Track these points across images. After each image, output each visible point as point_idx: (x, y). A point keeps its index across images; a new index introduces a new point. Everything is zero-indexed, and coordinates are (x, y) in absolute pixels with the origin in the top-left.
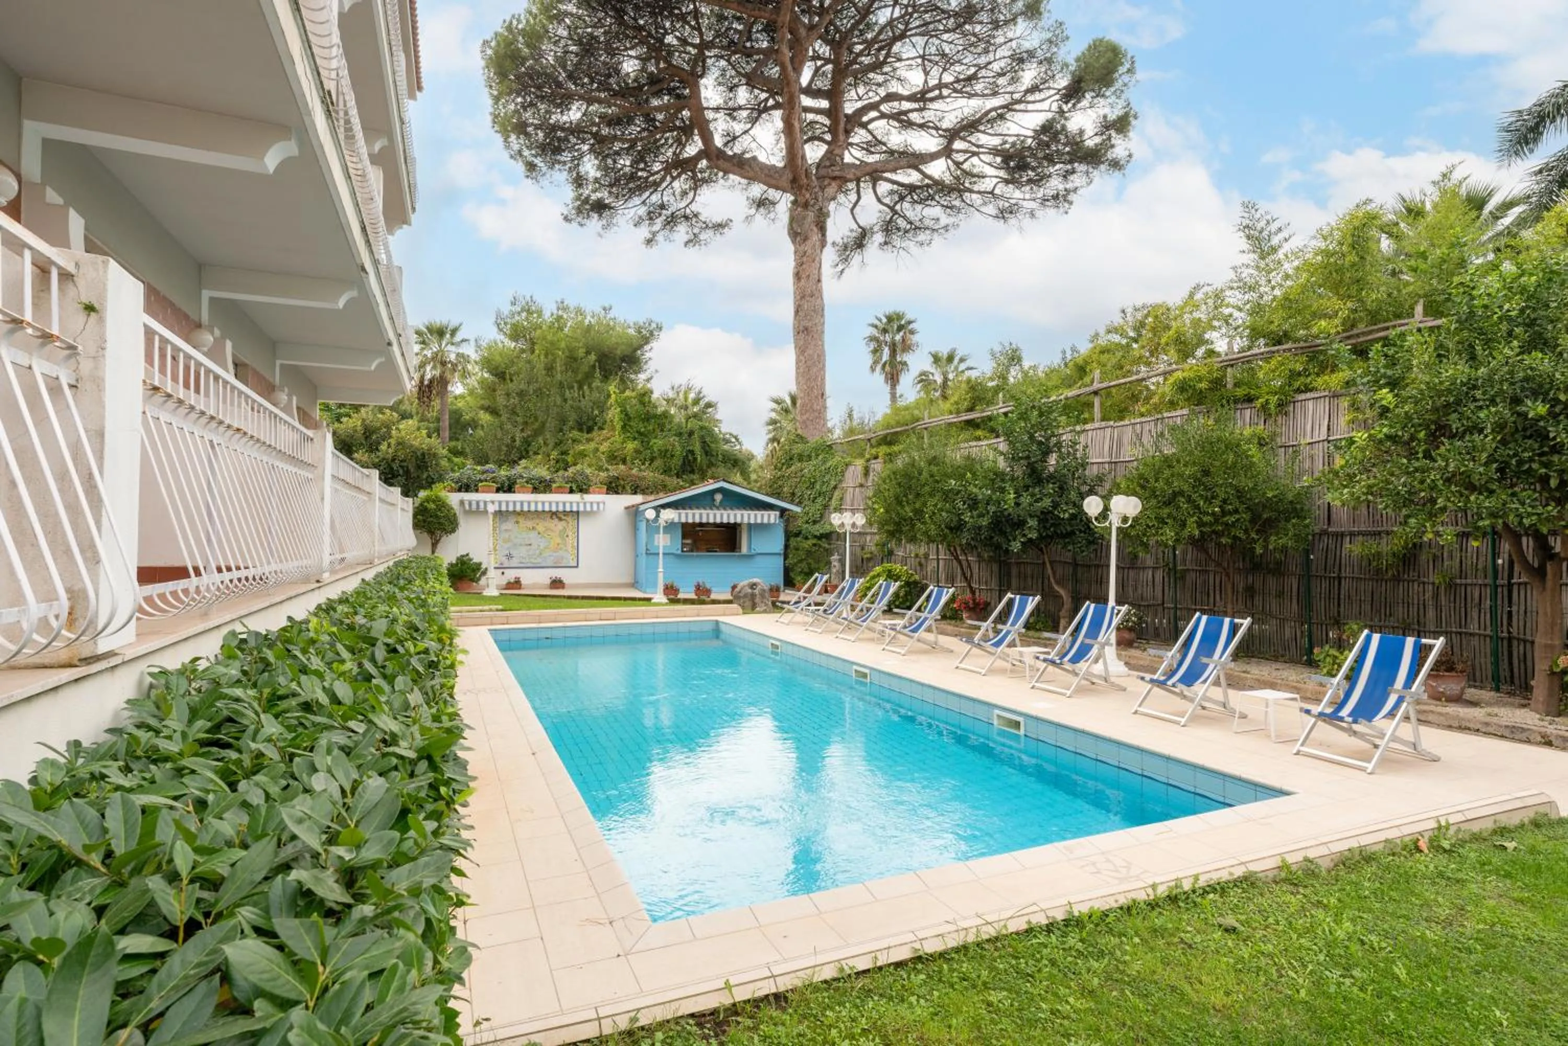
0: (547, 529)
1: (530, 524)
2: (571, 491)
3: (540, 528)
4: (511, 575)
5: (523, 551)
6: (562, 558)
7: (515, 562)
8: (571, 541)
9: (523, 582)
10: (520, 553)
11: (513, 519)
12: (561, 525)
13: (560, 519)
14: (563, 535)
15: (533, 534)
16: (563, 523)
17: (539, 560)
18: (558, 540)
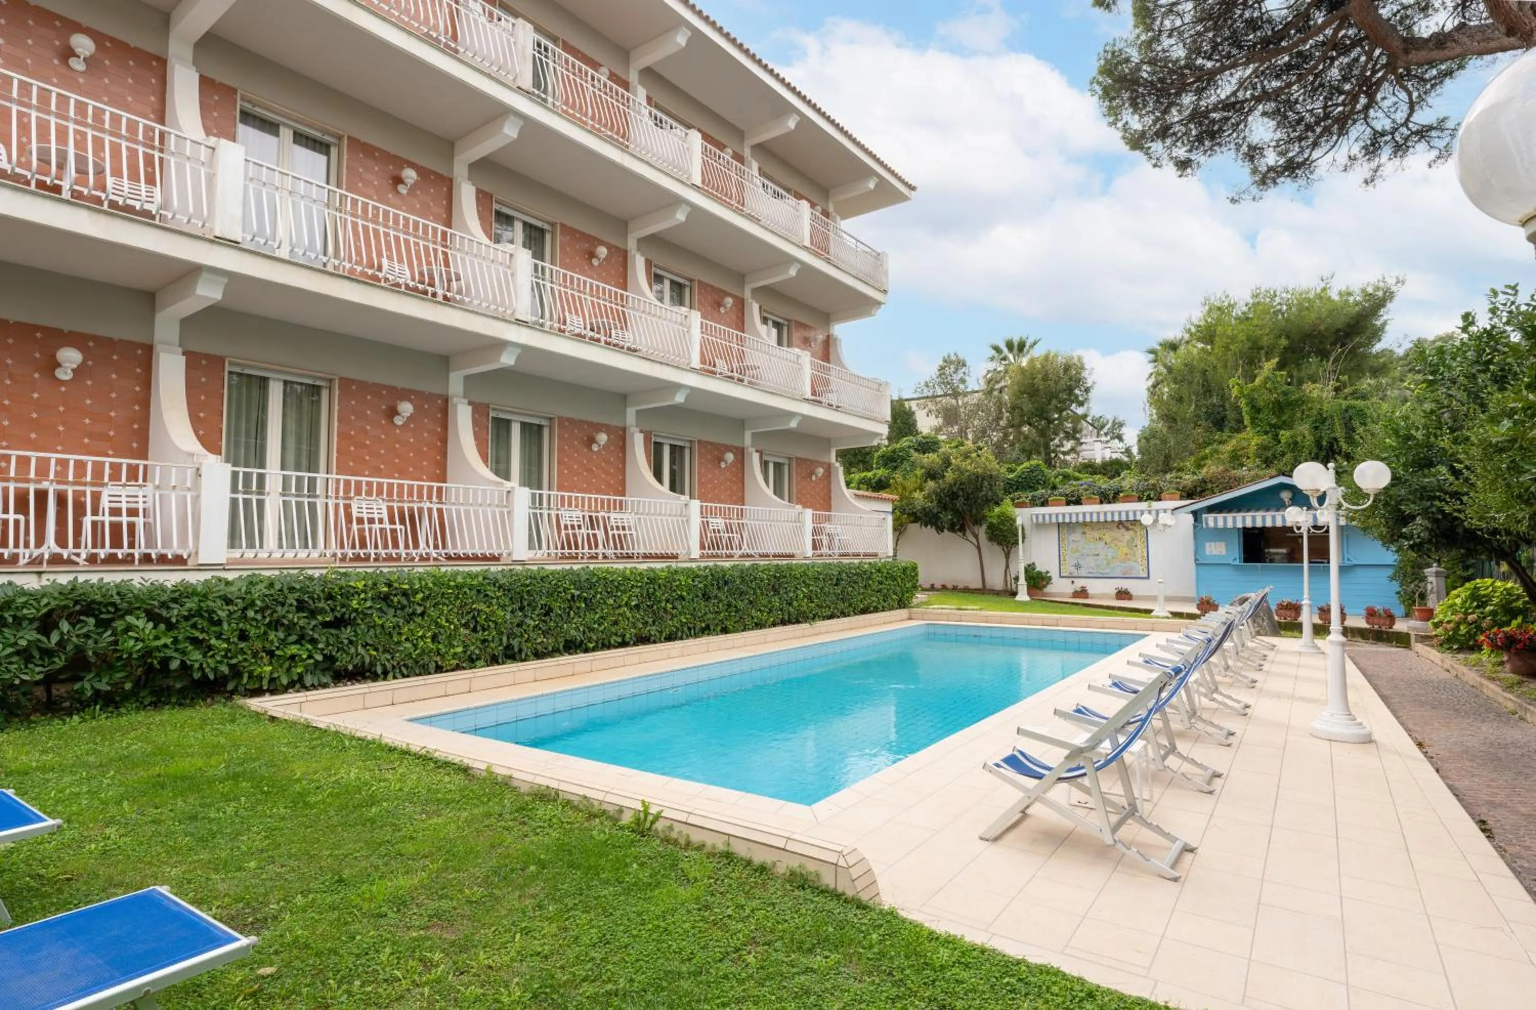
0: (1115, 539)
1: (1096, 534)
2: (1140, 499)
3: (1107, 538)
4: (1080, 583)
5: (1091, 561)
6: (1131, 569)
7: (1082, 572)
8: (1140, 551)
9: (1090, 591)
10: (1089, 564)
11: (1079, 531)
12: (1128, 535)
13: (1127, 529)
14: (1131, 544)
15: (1101, 544)
16: (1131, 533)
17: (1107, 571)
18: (1126, 550)
